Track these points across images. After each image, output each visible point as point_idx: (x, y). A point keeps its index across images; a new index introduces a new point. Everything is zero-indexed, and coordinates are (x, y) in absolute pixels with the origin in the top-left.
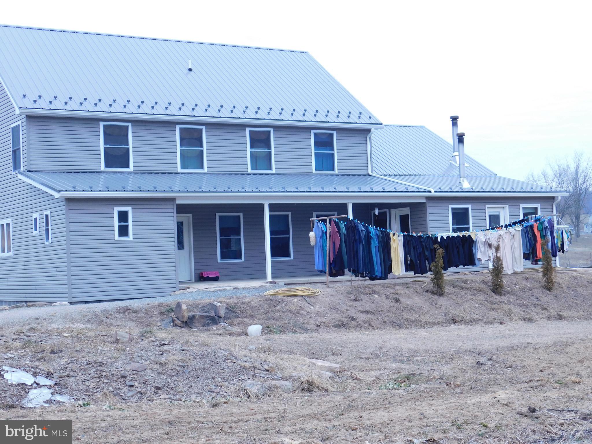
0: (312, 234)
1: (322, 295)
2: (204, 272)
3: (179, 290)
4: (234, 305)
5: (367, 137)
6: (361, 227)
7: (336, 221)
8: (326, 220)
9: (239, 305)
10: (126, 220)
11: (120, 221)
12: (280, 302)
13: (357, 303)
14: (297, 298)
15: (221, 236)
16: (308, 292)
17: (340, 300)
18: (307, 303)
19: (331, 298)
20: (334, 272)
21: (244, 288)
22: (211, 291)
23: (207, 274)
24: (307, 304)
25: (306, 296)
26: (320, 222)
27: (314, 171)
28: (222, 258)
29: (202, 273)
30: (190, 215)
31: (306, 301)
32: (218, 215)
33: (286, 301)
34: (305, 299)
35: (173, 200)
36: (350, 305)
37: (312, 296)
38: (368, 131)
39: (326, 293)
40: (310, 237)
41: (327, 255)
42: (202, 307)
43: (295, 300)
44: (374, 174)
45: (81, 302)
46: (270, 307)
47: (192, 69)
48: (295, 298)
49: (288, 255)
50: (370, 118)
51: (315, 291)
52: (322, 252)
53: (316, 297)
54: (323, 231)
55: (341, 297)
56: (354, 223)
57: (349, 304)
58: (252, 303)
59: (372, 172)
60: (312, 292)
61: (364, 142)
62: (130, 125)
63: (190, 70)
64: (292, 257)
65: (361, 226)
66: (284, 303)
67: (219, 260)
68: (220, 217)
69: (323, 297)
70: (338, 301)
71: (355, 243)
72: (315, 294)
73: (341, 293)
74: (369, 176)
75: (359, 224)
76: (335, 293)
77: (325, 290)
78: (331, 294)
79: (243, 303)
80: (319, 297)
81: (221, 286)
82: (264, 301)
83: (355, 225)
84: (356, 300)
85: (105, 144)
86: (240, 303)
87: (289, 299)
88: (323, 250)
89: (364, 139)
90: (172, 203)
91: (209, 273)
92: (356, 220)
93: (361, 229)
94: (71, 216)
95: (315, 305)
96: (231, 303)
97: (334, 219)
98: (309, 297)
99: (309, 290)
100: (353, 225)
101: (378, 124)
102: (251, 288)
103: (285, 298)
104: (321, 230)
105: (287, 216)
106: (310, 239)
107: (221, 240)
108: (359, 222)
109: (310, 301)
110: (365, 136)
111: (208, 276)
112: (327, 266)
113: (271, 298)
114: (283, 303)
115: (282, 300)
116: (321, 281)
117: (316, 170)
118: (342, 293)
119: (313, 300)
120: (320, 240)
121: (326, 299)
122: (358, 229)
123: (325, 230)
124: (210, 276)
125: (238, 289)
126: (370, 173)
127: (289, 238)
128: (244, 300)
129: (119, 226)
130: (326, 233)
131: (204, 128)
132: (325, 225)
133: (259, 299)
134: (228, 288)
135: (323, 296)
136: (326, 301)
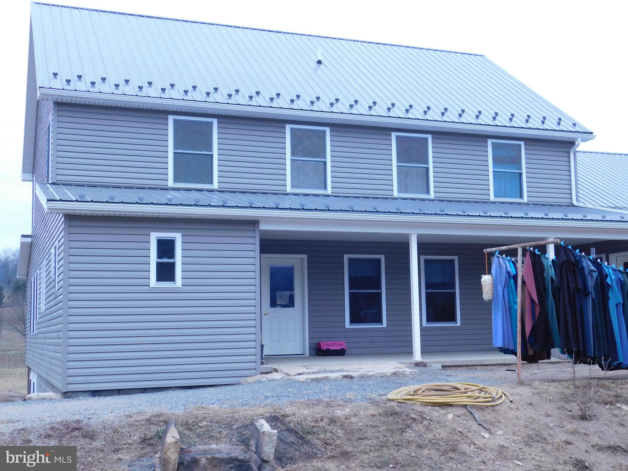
0: (486, 279)
1: (509, 403)
2: (323, 342)
3: (262, 373)
4: (312, 424)
5: (569, 152)
6: (588, 264)
7: (535, 253)
8: (516, 250)
9: (322, 424)
10: (171, 255)
11: (160, 256)
12: (414, 419)
13: (585, 424)
14: (454, 409)
15: (350, 288)
16: (478, 398)
17: (549, 416)
18: (476, 423)
19: (528, 412)
20: (531, 352)
21: (363, 377)
22: (300, 380)
23: (327, 344)
24: (475, 427)
25: (473, 407)
26: (504, 256)
27: (492, 198)
28: (352, 321)
29: (319, 344)
30: (305, 256)
31: (474, 418)
32: (346, 257)
33: (428, 418)
34: (471, 413)
35: (254, 223)
36: (571, 430)
37: (487, 407)
38: (571, 144)
39: (517, 397)
40: (483, 283)
41: (519, 319)
42: (241, 428)
43: (450, 416)
44: (581, 204)
45: (85, 391)
46: (392, 432)
47: (322, 61)
48: (450, 409)
49: (454, 319)
50: (574, 125)
51: (494, 395)
52: (508, 315)
53: (496, 408)
54: (508, 273)
55: (550, 408)
56: (574, 256)
57: (569, 427)
58: (353, 420)
59: (577, 200)
60: (486, 395)
61: (566, 159)
62: (215, 121)
63: (319, 62)
64: (459, 323)
65: (587, 262)
66: (425, 422)
67: (348, 325)
68: (350, 260)
69: (512, 409)
70: (544, 420)
71: (576, 296)
72: (493, 401)
73: (550, 400)
74: (574, 207)
75: (583, 259)
76: (535, 400)
77: (514, 391)
78: (529, 401)
79: (333, 421)
80: (502, 408)
81: (327, 369)
82: (380, 415)
83: (576, 260)
84: (583, 418)
85: (175, 148)
86: (325, 420)
87: (436, 413)
88: (509, 310)
89: (567, 155)
90: (252, 228)
91: (330, 343)
92: (577, 251)
93: (589, 268)
94: (73, 244)
95: (493, 429)
96: (306, 420)
97: (532, 249)
98: (482, 408)
99: (481, 390)
100: (572, 259)
101: (586, 133)
102: (377, 375)
103: (427, 409)
104: (504, 272)
105: (453, 261)
106: (483, 287)
107: (351, 294)
108: (583, 254)
109: (482, 418)
110: (567, 150)
111: (328, 347)
112: (519, 340)
113: (398, 409)
114: (421, 423)
115: (421, 414)
116: (503, 363)
117: (494, 197)
118: (551, 398)
119: (489, 416)
120: (503, 291)
121: (518, 413)
122: (583, 268)
123: (513, 272)
124: (332, 348)
125: (352, 378)
126: (575, 203)
127: (454, 294)
128: (339, 413)
129: (158, 264)
130: (515, 277)
131: (328, 130)
132: (513, 262)
133: (372, 411)
134: (333, 375)
135: (512, 406)
136: (517, 418)
